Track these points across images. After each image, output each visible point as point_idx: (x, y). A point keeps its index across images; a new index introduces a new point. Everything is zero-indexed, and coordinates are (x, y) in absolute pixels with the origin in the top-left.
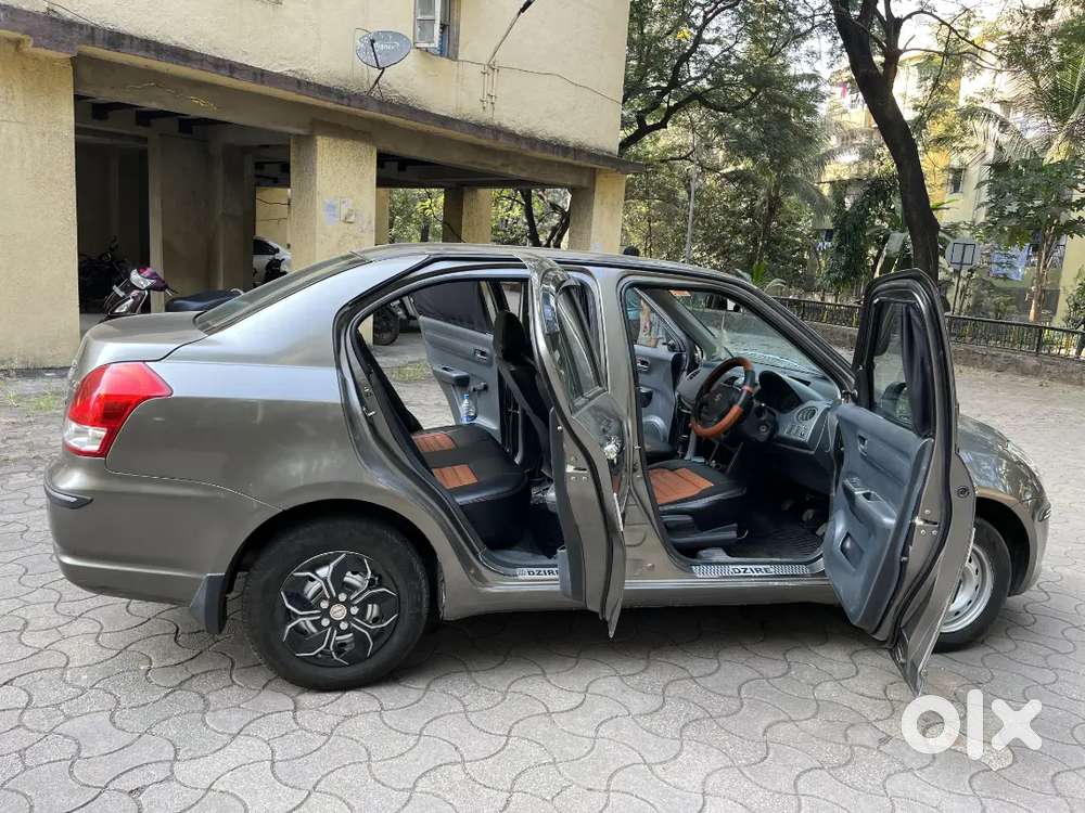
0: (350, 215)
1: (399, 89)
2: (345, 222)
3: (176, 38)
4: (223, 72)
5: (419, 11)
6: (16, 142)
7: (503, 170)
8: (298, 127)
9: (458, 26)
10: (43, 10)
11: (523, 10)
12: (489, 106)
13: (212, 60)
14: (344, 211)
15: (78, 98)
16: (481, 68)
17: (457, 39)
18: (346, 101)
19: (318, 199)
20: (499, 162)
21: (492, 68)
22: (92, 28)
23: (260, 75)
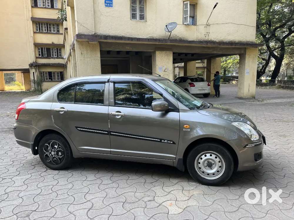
0: (166, 69)
1: (179, 36)
2: (164, 71)
3: (122, 35)
4: (130, 40)
5: (184, 15)
6: (89, 62)
7: (213, 52)
8: (152, 50)
9: (197, 16)
10: (94, 34)
11: (214, 7)
12: (207, 36)
13: (127, 38)
14: (164, 69)
15: (101, 51)
16: (204, 26)
17: (196, 20)
18: (161, 42)
19: (157, 67)
20: (211, 50)
21: (208, 25)
22: (101, 36)
23: (139, 39)
